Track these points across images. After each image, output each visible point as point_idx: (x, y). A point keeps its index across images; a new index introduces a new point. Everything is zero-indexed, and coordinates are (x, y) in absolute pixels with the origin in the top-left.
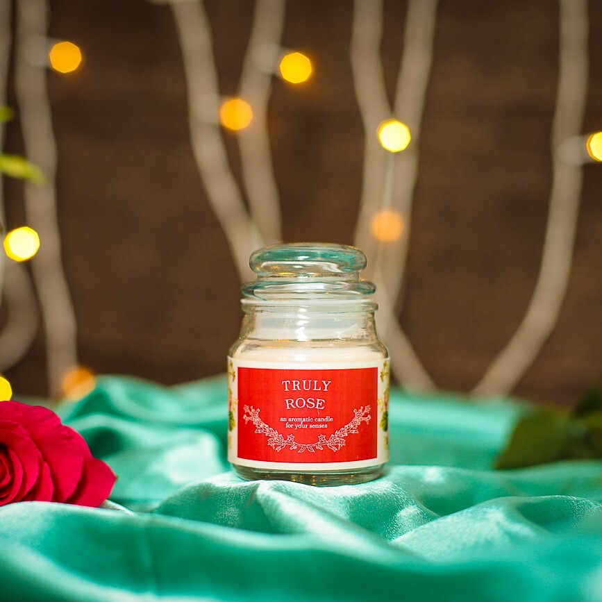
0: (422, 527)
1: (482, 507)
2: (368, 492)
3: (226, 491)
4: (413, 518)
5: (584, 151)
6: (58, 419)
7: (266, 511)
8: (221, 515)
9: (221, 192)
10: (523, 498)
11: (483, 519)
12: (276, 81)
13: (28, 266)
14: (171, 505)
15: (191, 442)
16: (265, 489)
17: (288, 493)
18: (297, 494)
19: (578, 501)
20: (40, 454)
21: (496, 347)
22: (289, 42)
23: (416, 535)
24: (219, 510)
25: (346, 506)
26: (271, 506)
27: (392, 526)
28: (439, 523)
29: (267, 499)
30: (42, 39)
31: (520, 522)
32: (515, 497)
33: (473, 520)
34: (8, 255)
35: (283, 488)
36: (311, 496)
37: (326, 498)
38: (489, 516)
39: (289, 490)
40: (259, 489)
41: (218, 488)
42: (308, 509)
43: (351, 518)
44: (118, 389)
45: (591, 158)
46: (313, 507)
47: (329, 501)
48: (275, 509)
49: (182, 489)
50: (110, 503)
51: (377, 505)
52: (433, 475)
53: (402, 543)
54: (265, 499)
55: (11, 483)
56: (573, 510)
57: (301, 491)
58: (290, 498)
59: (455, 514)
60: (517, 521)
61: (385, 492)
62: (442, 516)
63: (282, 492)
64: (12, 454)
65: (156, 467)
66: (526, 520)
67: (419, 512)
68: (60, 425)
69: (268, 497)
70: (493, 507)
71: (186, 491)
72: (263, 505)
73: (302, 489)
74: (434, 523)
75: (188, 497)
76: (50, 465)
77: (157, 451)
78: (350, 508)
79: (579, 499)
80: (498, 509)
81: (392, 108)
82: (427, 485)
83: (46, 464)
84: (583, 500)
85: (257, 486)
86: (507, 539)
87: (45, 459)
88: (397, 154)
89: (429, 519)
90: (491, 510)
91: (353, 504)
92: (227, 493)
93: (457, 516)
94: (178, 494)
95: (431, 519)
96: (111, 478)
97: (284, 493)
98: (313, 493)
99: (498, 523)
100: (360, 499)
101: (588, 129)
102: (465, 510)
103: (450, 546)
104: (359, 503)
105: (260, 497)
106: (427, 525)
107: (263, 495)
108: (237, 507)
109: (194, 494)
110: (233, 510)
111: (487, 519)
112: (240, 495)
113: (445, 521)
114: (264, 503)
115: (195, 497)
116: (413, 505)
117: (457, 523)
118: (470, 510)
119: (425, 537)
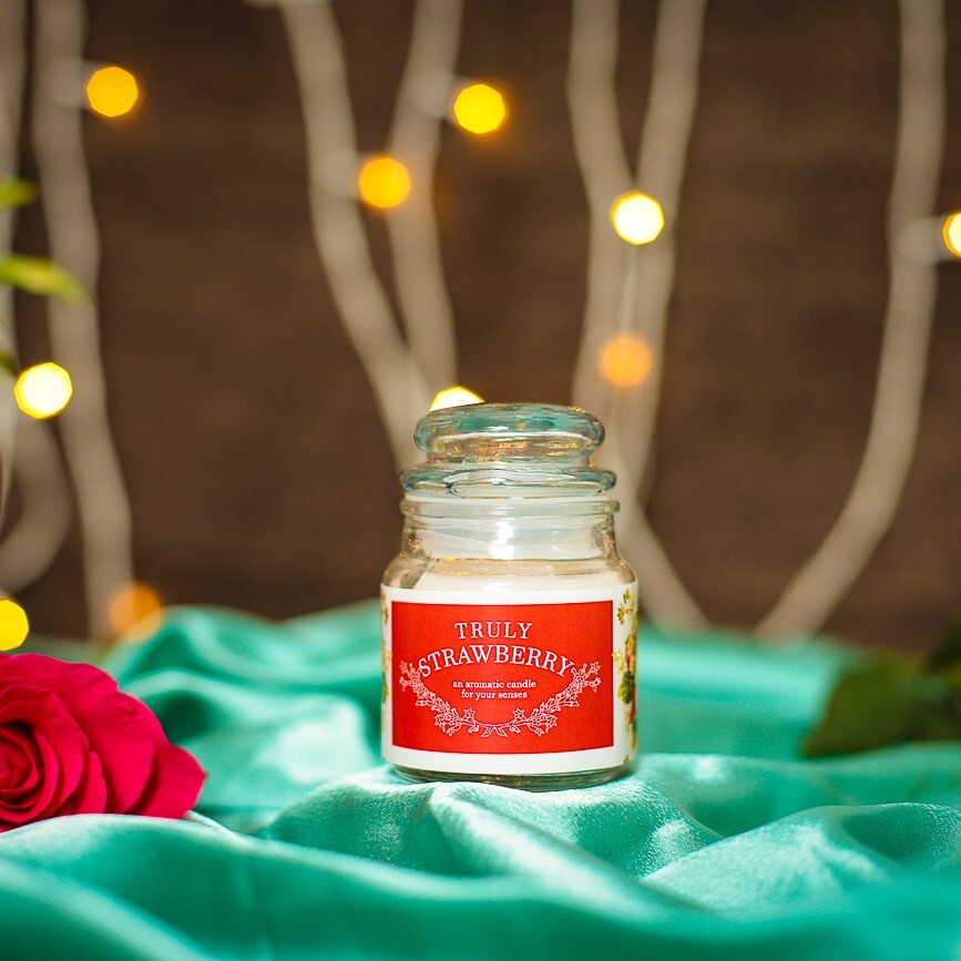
0: (693, 854)
1: (789, 823)
2: (608, 799)
3: (381, 797)
4: (678, 839)
5: (939, 241)
6: (112, 684)
7: (447, 833)
8: (372, 835)
9: (361, 307)
10: (853, 808)
11: (791, 842)
12: (448, 130)
13: (54, 426)
14: (292, 817)
15: (321, 714)
16: (442, 796)
17: (480, 803)
18: (494, 803)
19: (939, 812)
20: (84, 737)
21: (801, 552)
22: (468, 68)
23: (684, 868)
24: (368, 828)
25: (573, 823)
26: (454, 823)
27: (645, 852)
28: (720, 848)
29: (447, 813)
30: (75, 63)
31: (850, 848)
32: (839, 807)
33: (774, 844)
34: (22, 408)
35: (473, 794)
36: (517, 806)
37: (540, 810)
38: (799, 838)
39: (481, 797)
40: (433, 796)
41: (367, 793)
42: (514, 829)
43: (580, 841)
44: (202, 629)
45: (949, 251)
46: (522, 825)
47: (545, 814)
48: (460, 829)
49: (311, 794)
50: (195, 815)
51: (622, 818)
52: (708, 768)
53: (663, 881)
54: (444, 813)
55: (40, 784)
56: (932, 826)
57: (501, 798)
58: (483, 811)
59: (746, 834)
60: (846, 846)
61: (635, 800)
62: (724, 837)
63: (471, 801)
64: (40, 738)
65: (267, 756)
66: (856, 844)
67: (688, 830)
68: (116, 694)
69: (449, 808)
70: (806, 823)
71: (317, 798)
72: (440, 821)
73: (504, 795)
74: (712, 849)
75: (318, 806)
76: (101, 756)
77: (268, 730)
78: (579, 825)
79: (942, 808)
80: (814, 826)
81: (633, 174)
82: (699, 785)
83: (94, 755)
84: (948, 810)
85: (430, 792)
86: (828, 874)
87: (93, 747)
88: (642, 248)
89: (705, 841)
90: (803, 828)
91: (584, 819)
92: (383, 801)
93: (750, 838)
94: (303, 801)
95: (710, 841)
96: (196, 776)
97: (474, 802)
98: (519, 801)
99: (814, 849)
100: (594, 810)
101: (942, 208)
102: (762, 828)
103: (737, 886)
104: (593, 816)
105: (436, 809)
106: (701, 852)
107: (441, 806)
108: (398, 823)
109: (329, 802)
110: (390, 827)
111: (797, 843)
112: (402, 804)
113: (729, 845)
114: (443, 817)
115: (330, 807)
116: (679, 818)
117: (749, 849)
118: (769, 828)
119: (698, 872)
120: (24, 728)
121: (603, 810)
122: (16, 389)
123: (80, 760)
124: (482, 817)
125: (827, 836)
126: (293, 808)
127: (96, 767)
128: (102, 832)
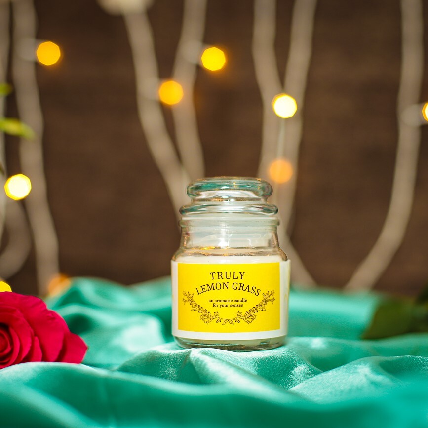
0: (310, 379)
1: (354, 364)
2: (272, 355)
3: (167, 355)
4: (304, 373)
5: (421, 115)
6: (45, 305)
7: (197, 369)
8: (163, 373)
9: (161, 148)
10: (384, 357)
11: (354, 373)
12: (199, 69)
13: (23, 203)
16: (195, 354)
17: (212, 356)
18: (219, 357)
19: (423, 359)
20: (32, 330)
22: (208, 40)
23: (306, 385)
24: (161, 369)
25: (255, 365)
26: (200, 365)
27: (289, 379)
29: (197, 361)
31: (382, 374)
32: (377, 357)
33: (347, 373)
34: (8, 195)
35: (209, 353)
36: (229, 358)
37: (240, 360)
38: (359, 371)
39: (213, 354)
40: (191, 353)
41: (161, 354)
42: (228, 367)
43: (258, 374)
44: (88, 287)
45: (426, 120)
46: (231, 365)
47: (242, 362)
48: (203, 367)
49: (136, 356)
51: (278, 363)
52: (317, 343)
54: (196, 361)
55: (12, 352)
56: (420, 366)
57: (222, 355)
58: (214, 360)
59: (335, 369)
61: (283, 355)
62: (324, 371)
63: (208, 355)
64: (11, 330)
65: (116, 341)
66: (386, 373)
67: (308, 369)
68: (46, 310)
69: (198, 359)
70: (362, 364)
71: (138, 357)
72: (194, 365)
73: (223, 353)
74: (319, 376)
75: (139, 361)
76: (39, 338)
77: (117, 330)
78: (258, 366)
79: (425, 358)
80: (365, 365)
81: (282, 86)
82: (313, 350)
83: (36, 338)
84: (427, 359)
86: (372, 387)
87: (36, 335)
88: (287, 120)
89: (315, 373)
90: (361, 366)
91: (260, 364)
92: (168, 357)
95: (318, 373)
96: (84, 348)
97: (210, 356)
98: (231, 356)
99: (366, 375)
100: (265, 359)
101: (422, 100)
102: (342, 367)
103: (331, 393)
104: (264, 362)
105: (192, 359)
106: (314, 378)
107: (195, 357)
108: (175, 367)
109: (144, 359)
110: (172, 369)
111: (358, 373)
112: (177, 358)
113: (327, 374)
114: (195, 363)
115: (144, 361)
116: (304, 364)
117: (336, 376)
118: (345, 366)
119: (313, 387)
120: (5, 327)
121: (269, 359)
122: (5, 187)
123: (30, 340)
124: (214, 362)
125: (371, 369)
126: (128, 362)
127: (37, 344)
128: (38, 370)
